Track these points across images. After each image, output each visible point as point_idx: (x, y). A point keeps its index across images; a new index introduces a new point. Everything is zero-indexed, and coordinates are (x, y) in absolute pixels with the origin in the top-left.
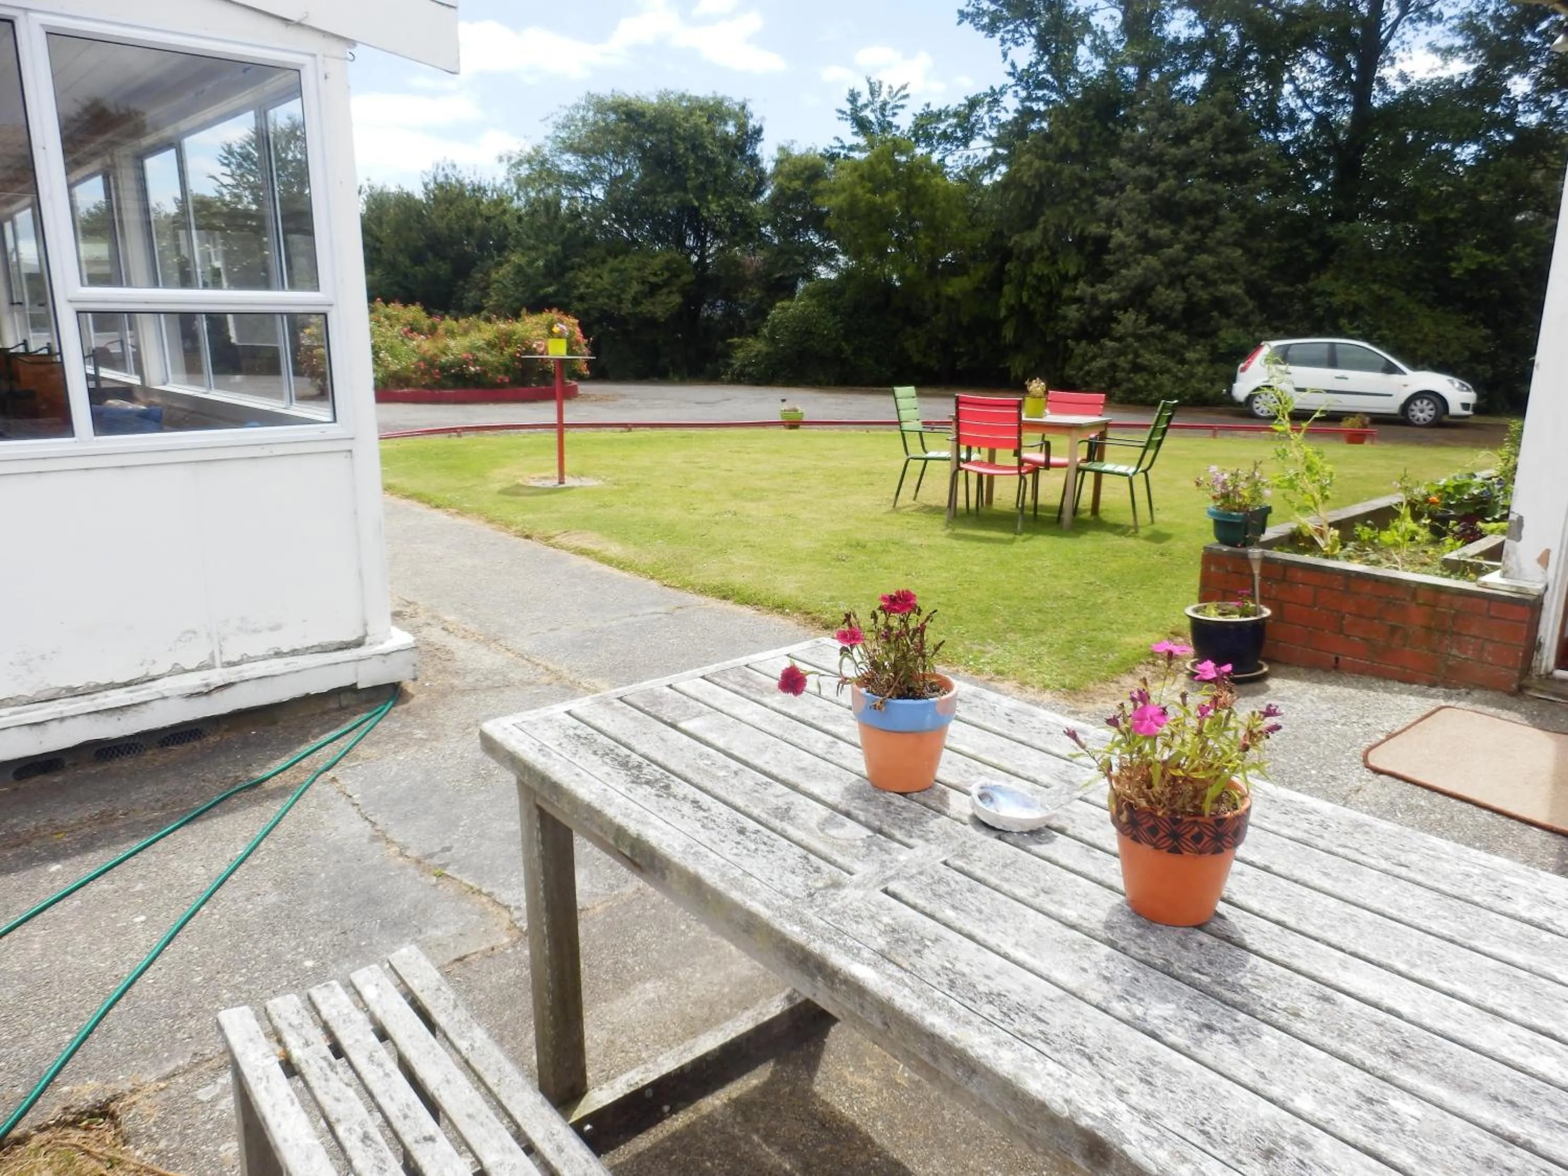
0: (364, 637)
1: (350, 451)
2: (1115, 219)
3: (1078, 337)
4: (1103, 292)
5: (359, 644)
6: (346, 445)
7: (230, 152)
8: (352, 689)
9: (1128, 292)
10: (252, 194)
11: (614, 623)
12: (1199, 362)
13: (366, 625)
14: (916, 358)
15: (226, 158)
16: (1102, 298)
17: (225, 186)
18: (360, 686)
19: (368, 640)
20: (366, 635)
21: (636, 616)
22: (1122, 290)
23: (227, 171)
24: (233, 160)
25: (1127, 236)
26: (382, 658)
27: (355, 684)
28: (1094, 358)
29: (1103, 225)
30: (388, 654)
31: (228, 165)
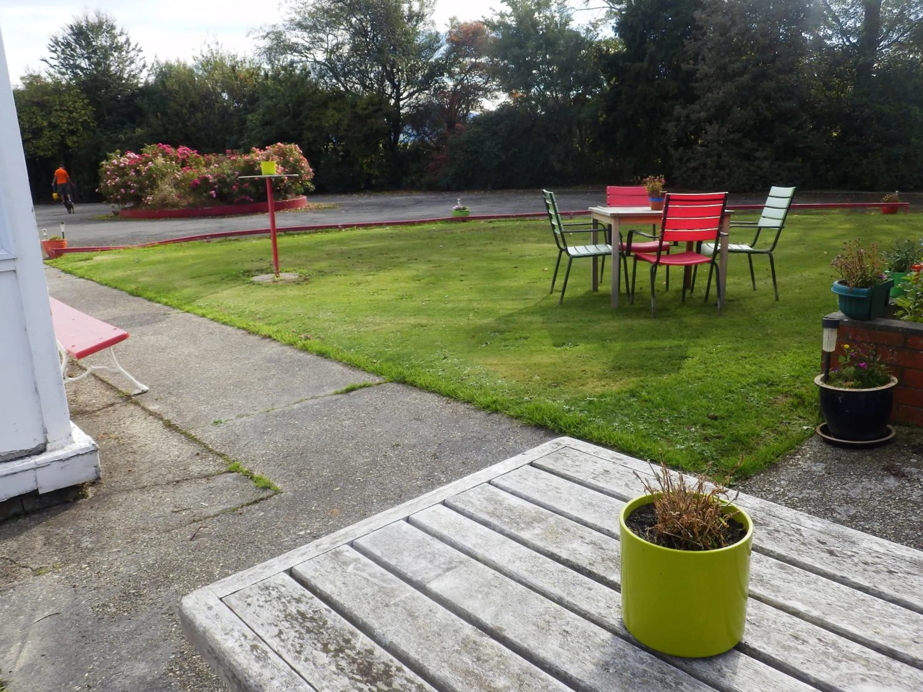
0: (45, 445)
1: (14, 271)
2: (700, 57)
3: (676, 146)
4: (694, 112)
5: (41, 450)
6: (9, 266)
7: (57, 43)
8: (34, 494)
9: (713, 110)
10: (72, 72)
11: (296, 406)
12: (765, 158)
13: (45, 432)
14: (558, 167)
15: (53, 47)
16: (693, 117)
17: (52, 67)
18: (41, 492)
19: (49, 446)
20: (47, 442)
21: (317, 398)
22: (708, 110)
23: (55, 55)
24: (59, 49)
25: (710, 68)
26: (61, 464)
27: (37, 490)
28: (689, 161)
29: (692, 62)
30: (68, 459)
31: (55, 52)
